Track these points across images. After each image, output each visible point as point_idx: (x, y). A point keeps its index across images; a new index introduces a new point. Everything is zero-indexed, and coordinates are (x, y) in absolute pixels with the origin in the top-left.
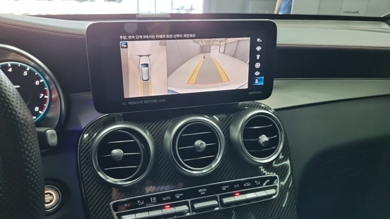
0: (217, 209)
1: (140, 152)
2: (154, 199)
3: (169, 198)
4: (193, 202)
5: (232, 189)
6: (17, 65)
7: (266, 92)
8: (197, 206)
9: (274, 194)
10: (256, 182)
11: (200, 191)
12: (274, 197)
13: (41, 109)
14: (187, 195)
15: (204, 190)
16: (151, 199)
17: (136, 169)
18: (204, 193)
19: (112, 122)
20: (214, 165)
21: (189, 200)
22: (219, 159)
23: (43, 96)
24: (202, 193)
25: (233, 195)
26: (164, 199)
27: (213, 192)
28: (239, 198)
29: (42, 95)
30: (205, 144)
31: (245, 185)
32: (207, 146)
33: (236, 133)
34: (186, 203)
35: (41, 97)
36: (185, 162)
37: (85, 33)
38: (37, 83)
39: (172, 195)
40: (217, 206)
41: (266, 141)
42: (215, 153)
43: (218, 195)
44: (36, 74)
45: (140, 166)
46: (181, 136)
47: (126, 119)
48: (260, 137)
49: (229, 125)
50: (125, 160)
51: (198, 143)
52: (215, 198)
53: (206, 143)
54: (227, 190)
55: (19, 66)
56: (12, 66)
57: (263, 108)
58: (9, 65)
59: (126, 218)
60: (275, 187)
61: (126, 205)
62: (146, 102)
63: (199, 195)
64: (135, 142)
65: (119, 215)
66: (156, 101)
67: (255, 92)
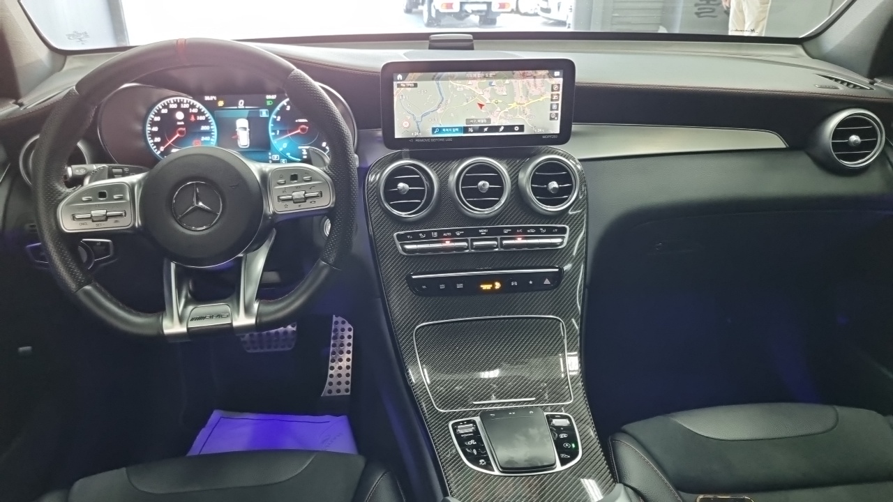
0: (497, 249)
1: (423, 186)
2: (436, 234)
3: (449, 234)
4: (473, 240)
5: (514, 232)
7: (564, 137)
8: (476, 244)
9: (562, 243)
10: (541, 229)
11: (480, 231)
12: (560, 247)
14: (467, 233)
15: (485, 231)
16: (433, 233)
17: (420, 203)
18: (484, 233)
19: (399, 157)
20: (497, 207)
21: (469, 238)
22: (503, 201)
24: (482, 234)
25: (515, 238)
26: (445, 234)
27: (493, 233)
28: (519, 241)
30: (488, 186)
31: (529, 231)
32: (490, 188)
33: (525, 177)
34: (466, 241)
36: (468, 201)
37: (380, 71)
39: (453, 232)
40: (497, 247)
41: (555, 188)
42: (500, 196)
43: (499, 237)
45: (423, 201)
46: (465, 176)
47: (412, 156)
48: (550, 184)
49: (518, 172)
50: (410, 194)
51: (481, 183)
52: (496, 239)
53: (490, 185)
54: (509, 233)
57: (559, 154)
59: (408, 247)
60: (563, 238)
61: (409, 237)
62: (433, 140)
63: (480, 234)
64: (420, 178)
65: (402, 245)
66: (442, 140)
67: (550, 136)
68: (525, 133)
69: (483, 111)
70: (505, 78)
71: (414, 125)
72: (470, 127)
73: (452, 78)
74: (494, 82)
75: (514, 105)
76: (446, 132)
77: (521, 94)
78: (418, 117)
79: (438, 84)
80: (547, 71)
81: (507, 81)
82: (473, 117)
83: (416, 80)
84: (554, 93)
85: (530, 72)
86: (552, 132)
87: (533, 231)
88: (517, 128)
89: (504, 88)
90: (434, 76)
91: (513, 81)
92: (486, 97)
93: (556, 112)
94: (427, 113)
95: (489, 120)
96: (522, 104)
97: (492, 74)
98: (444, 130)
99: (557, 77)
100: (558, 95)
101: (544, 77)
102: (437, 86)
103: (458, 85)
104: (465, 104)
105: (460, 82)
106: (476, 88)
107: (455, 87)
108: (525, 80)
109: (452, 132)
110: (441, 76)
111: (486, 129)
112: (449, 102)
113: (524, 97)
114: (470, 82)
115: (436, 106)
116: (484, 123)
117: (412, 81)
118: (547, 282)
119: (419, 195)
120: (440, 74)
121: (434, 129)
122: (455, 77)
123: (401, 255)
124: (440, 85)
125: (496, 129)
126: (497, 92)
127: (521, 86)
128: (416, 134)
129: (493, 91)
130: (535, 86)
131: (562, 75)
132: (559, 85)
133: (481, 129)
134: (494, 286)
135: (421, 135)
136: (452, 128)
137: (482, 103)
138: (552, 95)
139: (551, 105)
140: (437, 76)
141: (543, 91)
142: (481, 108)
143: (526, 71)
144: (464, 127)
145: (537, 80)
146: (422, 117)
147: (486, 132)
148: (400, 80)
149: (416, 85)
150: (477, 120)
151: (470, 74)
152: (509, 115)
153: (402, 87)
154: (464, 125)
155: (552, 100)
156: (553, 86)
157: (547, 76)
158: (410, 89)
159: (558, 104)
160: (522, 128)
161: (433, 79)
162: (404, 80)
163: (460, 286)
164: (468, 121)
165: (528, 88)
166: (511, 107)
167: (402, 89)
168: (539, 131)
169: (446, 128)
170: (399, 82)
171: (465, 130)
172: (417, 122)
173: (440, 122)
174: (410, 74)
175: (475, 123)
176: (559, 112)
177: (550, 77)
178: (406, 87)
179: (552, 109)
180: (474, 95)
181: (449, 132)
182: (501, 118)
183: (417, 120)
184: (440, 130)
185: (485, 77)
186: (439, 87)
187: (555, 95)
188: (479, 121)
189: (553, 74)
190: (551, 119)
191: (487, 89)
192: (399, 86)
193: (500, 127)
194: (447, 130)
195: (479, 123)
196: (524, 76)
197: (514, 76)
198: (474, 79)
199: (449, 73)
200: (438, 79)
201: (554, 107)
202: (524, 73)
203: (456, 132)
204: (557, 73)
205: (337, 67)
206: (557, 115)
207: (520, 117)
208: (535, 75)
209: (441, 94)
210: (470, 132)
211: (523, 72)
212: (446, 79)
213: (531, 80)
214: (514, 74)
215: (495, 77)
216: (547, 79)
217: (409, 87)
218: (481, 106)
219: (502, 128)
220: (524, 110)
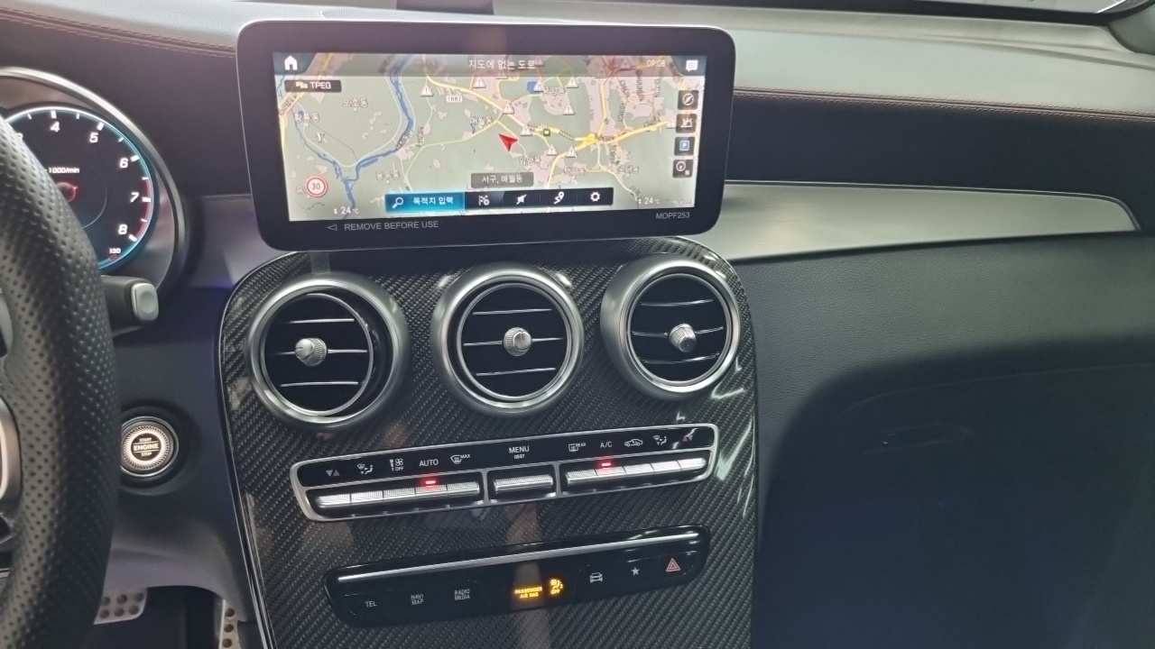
0: (552, 495)
1: (366, 347)
2: (399, 462)
3: (434, 462)
4: (493, 476)
5: (593, 452)
6: (72, 116)
7: (704, 214)
8: (500, 485)
9: (702, 471)
10: (657, 438)
11: (512, 450)
12: (700, 477)
13: (134, 229)
14: (480, 457)
15: (523, 449)
16: (392, 461)
17: (356, 389)
18: (521, 456)
19: (304, 271)
20: (551, 391)
21: (484, 472)
22: (565, 374)
23: (139, 199)
24: (517, 457)
25: (594, 466)
26: (422, 464)
27: (545, 454)
28: (607, 472)
29: (136, 195)
30: (528, 339)
31: (627, 444)
32: (534, 344)
33: (617, 314)
34: (476, 478)
35: (132, 200)
36: (478, 379)
37: (234, 44)
38: (123, 163)
39: (444, 455)
40: (553, 489)
41: (687, 341)
42: (558, 360)
43: (556, 464)
44: (121, 140)
45: (365, 383)
46: (470, 315)
48: (675, 329)
49: (601, 297)
50: (329, 366)
51: (512, 334)
52: (548, 471)
53: (533, 337)
54: (580, 453)
55: (78, 117)
56: (61, 116)
58: (54, 115)
59: (328, 501)
60: (706, 455)
61: (329, 473)
62: (388, 226)
63: (510, 459)
64: (356, 324)
65: (313, 496)
66: (415, 225)
67: (674, 214)
68: (616, 206)
69: (513, 154)
70: (568, 74)
71: (338, 187)
72: (483, 194)
73: (433, 70)
74: (540, 83)
75: (587, 141)
76: (422, 206)
77: (607, 114)
78: (349, 168)
79: (396, 84)
80: (669, 59)
81: (572, 82)
82: (489, 169)
83: (337, 73)
84: (683, 112)
85: (628, 60)
86: (677, 205)
87: (637, 443)
88: (595, 197)
89: (565, 98)
90: (386, 63)
91: (586, 80)
92: (521, 121)
93: (688, 157)
94: (372, 160)
95: (528, 178)
96: (609, 138)
97: (534, 61)
98: (417, 201)
99: (693, 73)
100: (693, 117)
101: (661, 73)
102: (392, 89)
103: (448, 87)
104: (468, 135)
105: (454, 80)
106: (495, 97)
107: (441, 93)
108: (616, 80)
109: (437, 206)
110: (403, 63)
111: (521, 199)
112: (427, 130)
113: (613, 122)
114: (479, 82)
115: (394, 140)
116: (516, 184)
117: (325, 73)
118: (673, 566)
119: (354, 367)
120: (399, 57)
121: (390, 200)
122: (441, 68)
123: (309, 521)
124: (402, 88)
125: (546, 197)
126: (547, 107)
127: (605, 95)
128: (345, 212)
129: (539, 104)
130: (640, 92)
131: (703, 70)
132: (695, 93)
133: (509, 199)
134: (547, 588)
135: (357, 214)
136: (437, 196)
137: (511, 134)
138: (679, 118)
139: (678, 141)
140: (392, 63)
141: (658, 107)
142: (509, 147)
143: (618, 57)
144: (466, 193)
145: (643, 78)
146: (358, 168)
147: (521, 205)
148: (291, 72)
149: (336, 87)
150: (499, 176)
151: (478, 61)
152: (576, 165)
153: (299, 90)
154: (465, 187)
155: (678, 129)
156: (681, 94)
157: (668, 70)
158: (322, 94)
159: (692, 140)
160: (607, 195)
161: (382, 72)
162: (301, 71)
163: (461, 595)
164: (477, 179)
165: (624, 100)
166: (583, 146)
167: (300, 95)
168: (649, 203)
169: (420, 196)
170: (289, 77)
171: (471, 200)
172: (346, 182)
173: (407, 181)
174: (319, 56)
175: (495, 185)
176: (695, 157)
177: (675, 74)
178: (309, 89)
179: (677, 152)
180: (489, 115)
181: (430, 206)
182: (557, 171)
183: (345, 175)
184: (408, 200)
185: (516, 70)
186: (398, 91)
187: (685, 116)
188: (505, 179)
189: (684, 64)
190: (676, 174)
191: (523, 99)
192: (290, 87)
193: (555, 192)
194: (425, 200)
195: (503, 184)
196: (614, 70)
197: (591, 67)
198: (490, 72)
199: (424, 57)
200: (396, 71)
201: (684, 145)
202: (613, 62)
203: (448, 206)
204: (692, 64)
205: (104, 30)
206: (689, 163)
207: (604, 169)
208: (638, 68)
209: (404, 109)
210: (483, 206)
211: (611, 57)
212: (417, 71)
213: (631, 81)
214: (588, 62)
215: (542, 70)
216: (669, 79)
217: (319, 90)
218: (509, 141)
219: (561, 195)
220: (612, 154)
